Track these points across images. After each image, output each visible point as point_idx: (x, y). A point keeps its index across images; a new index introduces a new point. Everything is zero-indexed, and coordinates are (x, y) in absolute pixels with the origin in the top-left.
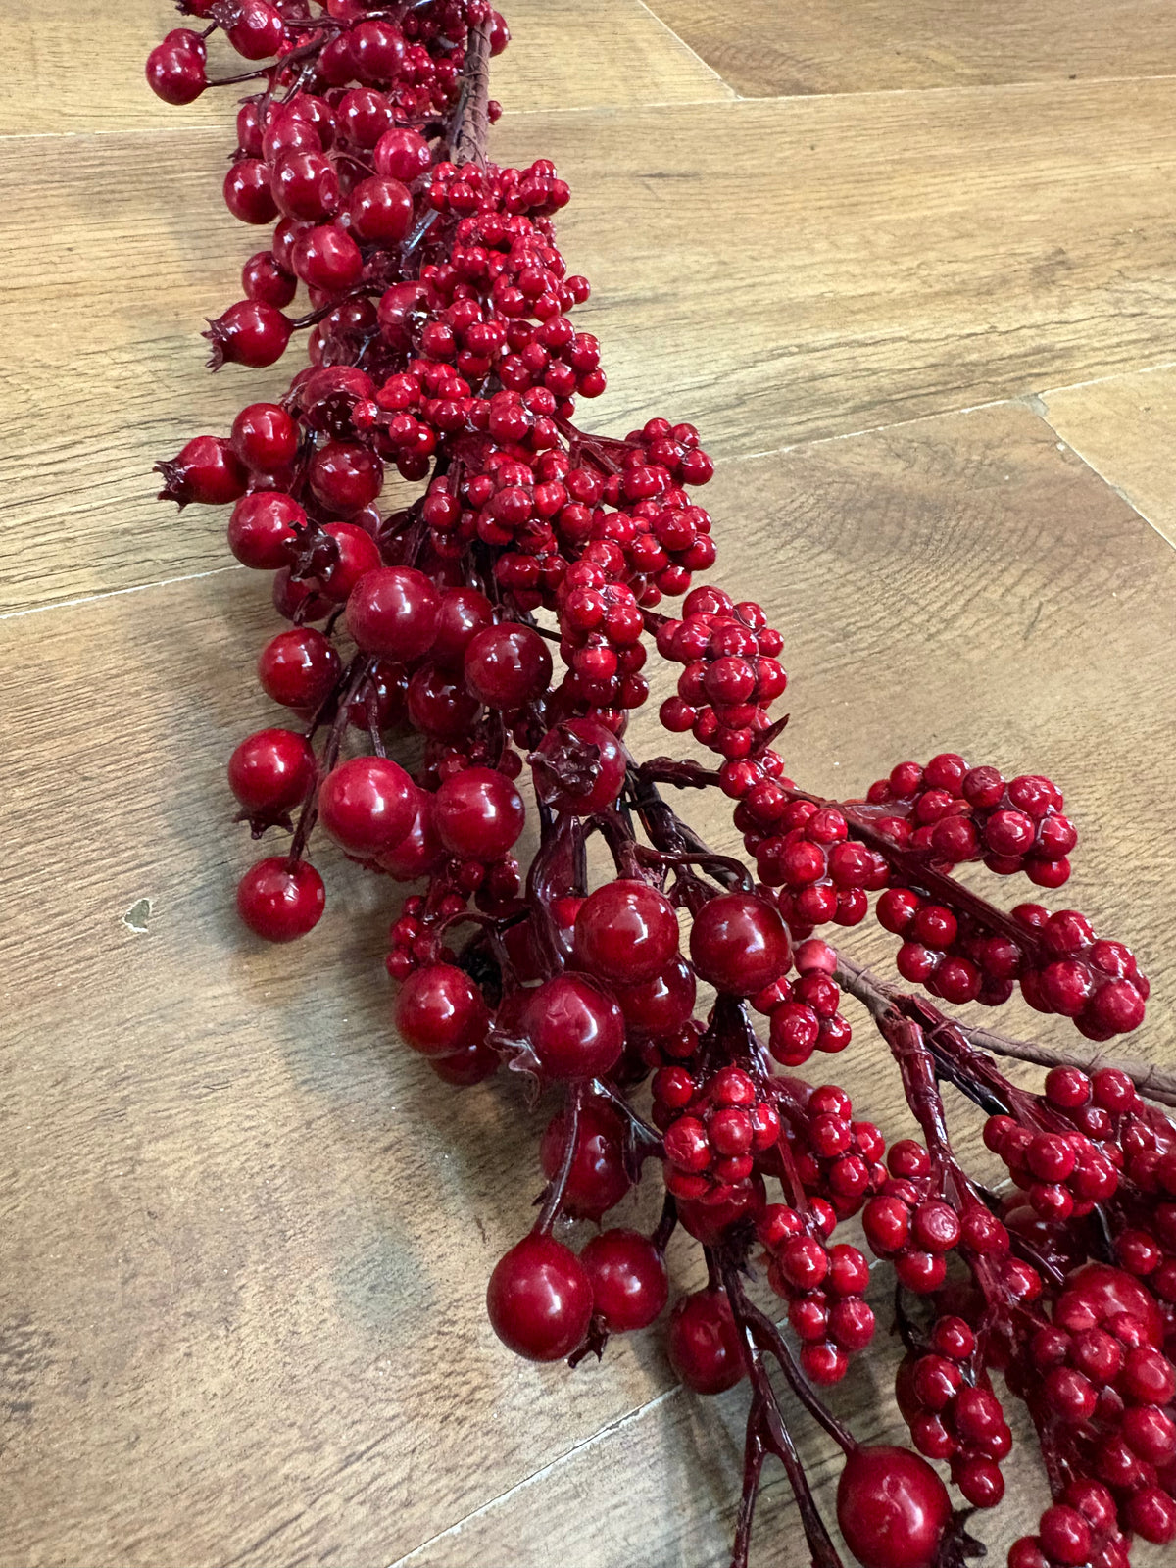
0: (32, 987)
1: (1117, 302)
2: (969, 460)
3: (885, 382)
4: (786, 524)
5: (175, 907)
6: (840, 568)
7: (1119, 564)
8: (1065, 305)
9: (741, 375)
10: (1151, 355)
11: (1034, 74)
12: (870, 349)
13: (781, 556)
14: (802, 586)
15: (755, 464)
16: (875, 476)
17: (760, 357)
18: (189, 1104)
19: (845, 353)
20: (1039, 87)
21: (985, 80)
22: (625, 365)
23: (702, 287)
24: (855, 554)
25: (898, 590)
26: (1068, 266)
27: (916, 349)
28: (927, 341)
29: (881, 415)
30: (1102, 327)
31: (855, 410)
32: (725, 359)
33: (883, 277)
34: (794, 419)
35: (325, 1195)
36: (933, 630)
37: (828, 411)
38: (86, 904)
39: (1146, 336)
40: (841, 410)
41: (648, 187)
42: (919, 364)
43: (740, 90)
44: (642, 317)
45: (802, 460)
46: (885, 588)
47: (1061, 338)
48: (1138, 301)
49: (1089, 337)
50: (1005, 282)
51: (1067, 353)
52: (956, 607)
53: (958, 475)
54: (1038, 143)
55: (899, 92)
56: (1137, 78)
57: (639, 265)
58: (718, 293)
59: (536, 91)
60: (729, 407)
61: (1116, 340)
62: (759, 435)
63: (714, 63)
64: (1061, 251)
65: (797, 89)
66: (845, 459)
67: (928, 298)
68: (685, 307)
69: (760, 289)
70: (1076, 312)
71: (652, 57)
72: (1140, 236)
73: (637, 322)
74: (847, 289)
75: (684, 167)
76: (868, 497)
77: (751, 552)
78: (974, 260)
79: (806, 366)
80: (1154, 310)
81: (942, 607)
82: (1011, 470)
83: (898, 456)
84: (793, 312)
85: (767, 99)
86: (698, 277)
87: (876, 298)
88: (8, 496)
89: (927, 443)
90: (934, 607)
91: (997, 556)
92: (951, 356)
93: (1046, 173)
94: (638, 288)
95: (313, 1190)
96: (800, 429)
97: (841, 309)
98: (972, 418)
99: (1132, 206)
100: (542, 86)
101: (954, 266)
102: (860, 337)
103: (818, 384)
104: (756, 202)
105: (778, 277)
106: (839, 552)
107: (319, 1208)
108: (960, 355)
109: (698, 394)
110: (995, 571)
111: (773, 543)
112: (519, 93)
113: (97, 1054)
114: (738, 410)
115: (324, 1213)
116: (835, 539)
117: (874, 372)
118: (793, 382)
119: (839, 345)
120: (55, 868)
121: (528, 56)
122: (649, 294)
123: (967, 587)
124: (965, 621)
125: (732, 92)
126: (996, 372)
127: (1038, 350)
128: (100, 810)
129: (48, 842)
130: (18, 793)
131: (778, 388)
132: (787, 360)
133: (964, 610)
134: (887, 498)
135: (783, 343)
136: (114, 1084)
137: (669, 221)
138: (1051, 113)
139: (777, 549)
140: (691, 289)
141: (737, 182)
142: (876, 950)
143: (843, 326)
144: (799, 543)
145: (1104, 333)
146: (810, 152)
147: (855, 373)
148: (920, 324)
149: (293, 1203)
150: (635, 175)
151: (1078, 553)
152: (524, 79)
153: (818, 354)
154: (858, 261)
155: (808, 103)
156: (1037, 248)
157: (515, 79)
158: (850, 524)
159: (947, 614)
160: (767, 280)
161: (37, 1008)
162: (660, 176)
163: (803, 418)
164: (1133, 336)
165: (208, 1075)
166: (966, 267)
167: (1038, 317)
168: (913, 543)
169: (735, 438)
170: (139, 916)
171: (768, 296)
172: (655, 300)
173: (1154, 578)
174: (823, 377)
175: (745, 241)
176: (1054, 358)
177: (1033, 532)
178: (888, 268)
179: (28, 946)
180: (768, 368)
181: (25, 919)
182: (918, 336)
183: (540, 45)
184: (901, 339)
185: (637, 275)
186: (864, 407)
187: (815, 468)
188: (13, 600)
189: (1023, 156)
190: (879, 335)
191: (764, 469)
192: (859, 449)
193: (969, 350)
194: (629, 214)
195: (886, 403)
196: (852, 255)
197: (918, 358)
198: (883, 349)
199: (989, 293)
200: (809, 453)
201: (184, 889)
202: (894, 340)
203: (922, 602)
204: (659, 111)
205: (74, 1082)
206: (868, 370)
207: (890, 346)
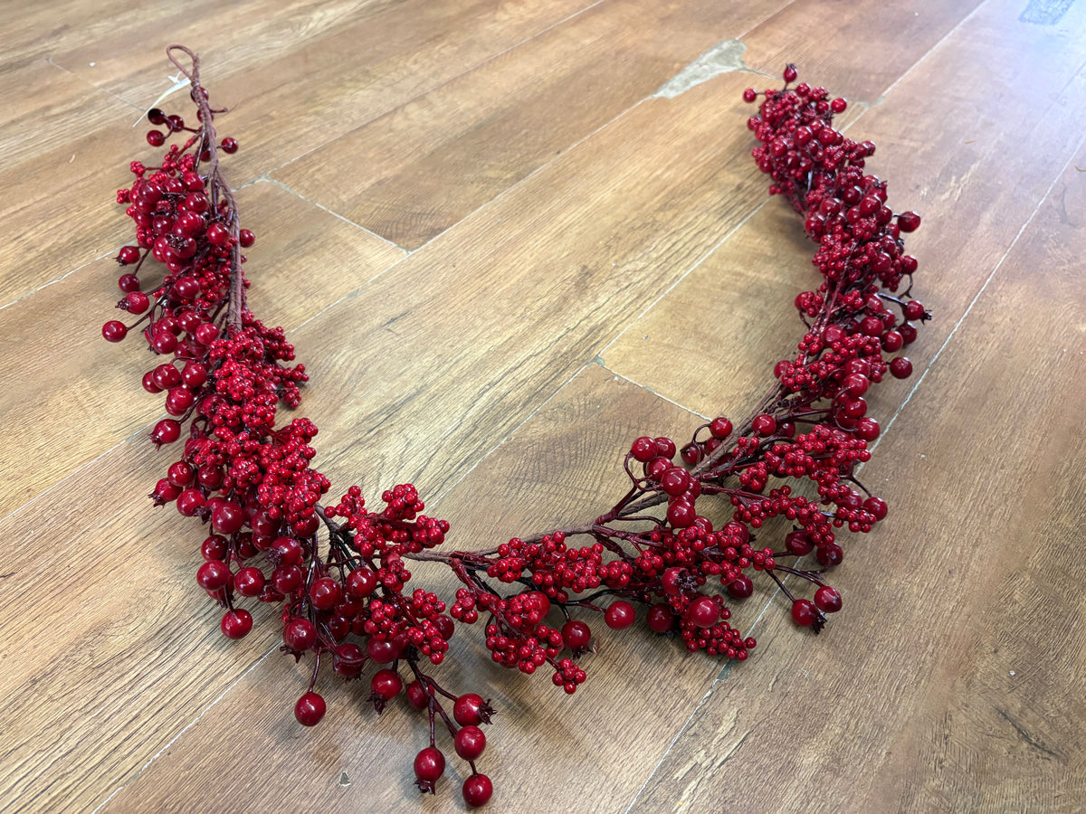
1: (618, 284)
2: (580, 406)
3: (532, 383)
4: (517, 479)
5: (356, 770)
6: (545, 488)
7: (657, 426)
8: (595, 297)
9: (471, 413)
10: (641, 306)
11: (539, 161)
12: (520, 369)
13: (520, 496)
14: (533, 505)
16: (545, 435)
17: (474, 399)
19: (509, 378)
20: (545, 167)
21: (519, 177)
22: (420, 435)
23: (437, 374)
24: (549, 479)
25: (572, 487)
26: (589, 274)
27: (539, 359)
28: (542, 352)
29: (537, 402)
30: (615, 302)
31: (524, 405)
32: (460, 409)
33: (511, 326)
34: (501, 424)
36: (592, 499)
37: (514, 412)
38: (323, 786)
39: (635, 297)
40: (518, 409)
41: (389, 330)
42: (543, 366)
43: (408, 248)
44: (416, 405)
45: (512, 443)
46: (566, 488)
47: (599, 318)
48: (627, 278)
49: (611, 311)
50: (565, 299)
51: (604, 325)
52: (597, 482)
53: (578, 416)
54: (556, 203)
55: (481, 208)
56: (589, 136)
57: (404, 377)
58: (443, 374)
59: (316, 300)
60: (472, 432)
61: (623, 306)
62: (490, 440)
63: (390, 237)
64: (585, 267)
65: (434, 232)
66: (529, 434)
67: (534, 327)
68: (433, 389)
69: (461, 362)
70: (601, 300)
71: (360, 248)
72: (617, 238)
73: (415, 409)
74: (499, 341)
75: (401, 310)
76: (545, 448)
77: (508, 500)
78: (547, 294)
79: (496, 393)
80: (635, 279)
81: (592, 486)
82: (598, 402)
83: (550, 419)
84: (480, 366)
85: (423, 247)
86: (432, 370)
87: (512, 339)
88: (201, 636)
89: (560, 407)
90: (589, 487)
91: (606, 448)
92: (555, 354)
93: (565, 222)
94: (409, 390)
96: (505, 428)
97: (499, 354)
98: (575, 383)
99: (608, 220)
100: (316, 296)
101: (539, 303)
102: (513, 364)
103: (504, 400)
104: (441, 312)
105: (467, 351)
106: (543, 481)
108: (559, 352)
109: (456, 432)
110: (608, 457)
111: (514, 491)
112: (308, 306)
114: (475, 432)
116: (539, 476)
117: (525, 381)
118: (493, 405)
119: (506, 374)
120: (305, 778)
121: (303, 280)
122: (414, 391)
123: (599, 470)
125: (404, 252)
126: (577, 352)
127: (591, 330)
128: (309, 748)
129: (297, 770)
130: (275, 757)
131: (488, 411)
132: (487, 394)
133: (602, 482)
134: (553, 443)
135: (481, 386)
137: (406, 345)
138: (555, 182)
139: (518, 493)
140: (432, 378)
141: (427, 306)
143: (504, 363)
144: (525, 485)
145: (617, 305)
146: (454, 269)
147: (518, 386)
148: (536, 345)
150: (381, 326)
152: (308, 296)
153: (499, 384)
154: (498, 323)
155: (442, 238)
156: (573, 271)
157: (303, 298)
158: (542, 465)
159: (595, 489)
160: (462, 355)
162: (393, 320)
163: (504, 422)
164: (630, 300)
166: (546, 299)
167: (586, 311)
168: (571, 461)
169: (480, 447)
170: (345, 780)
171: (466, 364)
172: (418, 392)
173: (674, 426)
174: (505, 395)
175: (444, 338)
176: (599, 331)
177: (617, 428)
178: (512, 319)
180: (480, 403)
181: (305, 803)
182: (538, 351)
183: (305, 271)
184: (531, 356)
185: (405, 383)
186: (530, 399)
187: (519, 444)
189: (550, 218)
190: (520, 359)
191: (497, 457)
192: (532, 426)
193: (561, 347)
194: (387, 350)
195: (536, 395)
196: (494, 320)
197: (541, 363)
198: (525, 366)
199: (560, 309)
200: (513, 438)
201: (356, 761)
202: (528, 359)
203: (584, 488)
204: (376, 282)
206: (522, 381)
207: (528, 363)
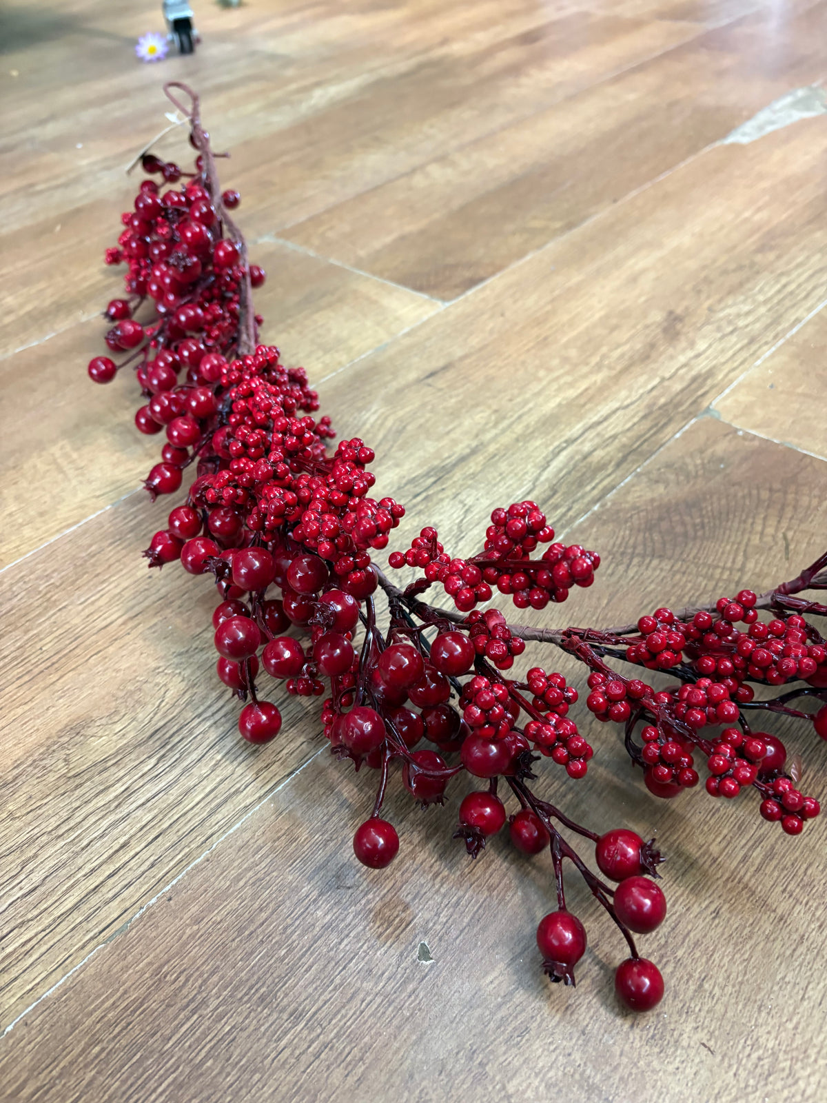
0: (395, 1022)
1: (719, 329)
2: (696, 466)
3: (624, 440)
4: (623, 554)
5: (440, 940)
6: (666, 565)
8: (692, 344)
9: (545, 475)
10: (755, 352)
11: (593, 210)
12: (605, 424)
13: (631, 573)
14: (652, 586)
15: (585, 525)
16: (652, 500)
17: (549, 459)
18: (514, 1050)
19: (591, 434)
20: (602, 215)
21: (570, 226)
22: (482, 500)
23: (494, 432)
24: (669, 553)
25: (704, 564)
26: (679, 319)
27: (630, 411)
28: (632, 403)
29: (634, 462)
30: (720, 348)
31: (618, 465)
32: (531, 470)
33: (585, 376)
34: (588, 488)
35: (616, 1068)
36: (736, 578)
37: (605, 473)
38: (393, 961)
39: (745, 341)
40: (610, 469)
41: (429, 385)
42: (636, 420)
43: (444, 299)
44: (473, 466)
45: (608, 510)
46: (697, 565)
47: (702, 366)
48: (730, 322)
49: (716, 358)
50: (652, 346)
51: (710, 373)
52: (740, 558)
53: (696, 476)
54: (621, 250)
55: (528, 257)
56: (649, 185)
57: (453, 435)
58: (504, 431)
59: (336, 356)
60: (550, 497)
61: (731, 353)
62: (576, 507)
63: (420, 289)
64: (671, 313)
65: (472, 282)
66: (630, 498)
67: (616, 378)
68: (492, 448)
69: (525, 417)
70: (701, 345)
71: (385, 302)
72: (707, 281)
73: (471, 471)
74: (572, 393)
75: (441, 363)
76: (656, 515)
77: (614, 579)
78: (628, 341)
79: (577, 452)
80: (741, 323)
81: (734, 562)
82: (721, 460)
83: (657, 482)
84: (550, 422)
85: (461, 297)
86: (488, 427)
87: (589, 391)
88: (208, 741)
89: (669, 466)
90: (729, 565)
91: (744, 517)
92: (650, 406)
94: (461, 449)
95: (608, 1069)
96: (595, 492)
97: (575, 407)
98: (683, 438)
99: (692, 265)
100: (337, 351)
101: (619, 351)
102: (595, 419)
103: (589, 460)
104: (492, 364)
105: (531, 405)
106: (660, 556)
107: (617, 1077)
108: (655, 404)
110: (748, 526)
111: (621, 568)
112: (327, 362)
113: (452, 1045)
114: (556, 497)
115: (621, 1079)
116: (653, 550)
117: (614, 437)
118: (575, 466)
119: (586, 430)
120: (365, 947)
121: (319, 336)
122: (468, 451)
123: (739, 544)
124: (750, 565)
125: (440, 303)
126: (680, 404)
127: (694, 379)
128: (369, 903)
130: (319, 913)
131: (569, 473)
132: (564, 453)
133: (746, 557)
134: (666, 511)
135: (556, 444)
136: (470, 1059)
137: (453, 400)
138: (616, 229)
139: (626, 571)
140: (488, 436)
141: (474, 358)
142: (817, 785)
143: (581, 418)
144: (635, 561)
145: (723, 351)
146: (503, 318)
147: (606, 443)
148: (622, 396)
149: (602, 1081)
150: (418, 381)
151: (785, 493)
152: (327, 351)
153: (579, 441)
154: (567, 373)
155: (483, 289)
156: (657, 316)
157: (320, 353)
158: (656, 537)
159: (738, 565)
160: (526, 409)
161: (404, 1034)
162: (432, 374)
163: (593, 484)
164: (739, 346)
165: (515, 1029)
166: (626, 347)
167: (682, 359)
168: (696, 531)
169: (564, 514)
170: (425, 954)
171: (532, 419)
172: (474, 452)
174: (590, 453)
175: (500, 392)
176: (704, 380)
177: (754, 492)
178: (585, 369)
179: (378, 1000)
180: (556, 463)
182: (626, 403)
183: (322, 324)
184: (618, 409)
185: (455, 442)
186: (624, 459)
187: (618, 512)
188: (248, 801)
189: (617, 263)
190: (604, 413)
191: (591, 526)
192: (633, 489)
193: (657, 398)
194: (429, 407)
195: (632, 453)
196: (562, 371)
197: (633, 416)
198: (612, 420)
199: (648, 357)
200: (609, 504)
201: (438, 927)
202: (614, 412)
203: (721, 564)
204: (408, 335)
205: (449, 1067)
206: (610, 437)
207: (614, 417)
